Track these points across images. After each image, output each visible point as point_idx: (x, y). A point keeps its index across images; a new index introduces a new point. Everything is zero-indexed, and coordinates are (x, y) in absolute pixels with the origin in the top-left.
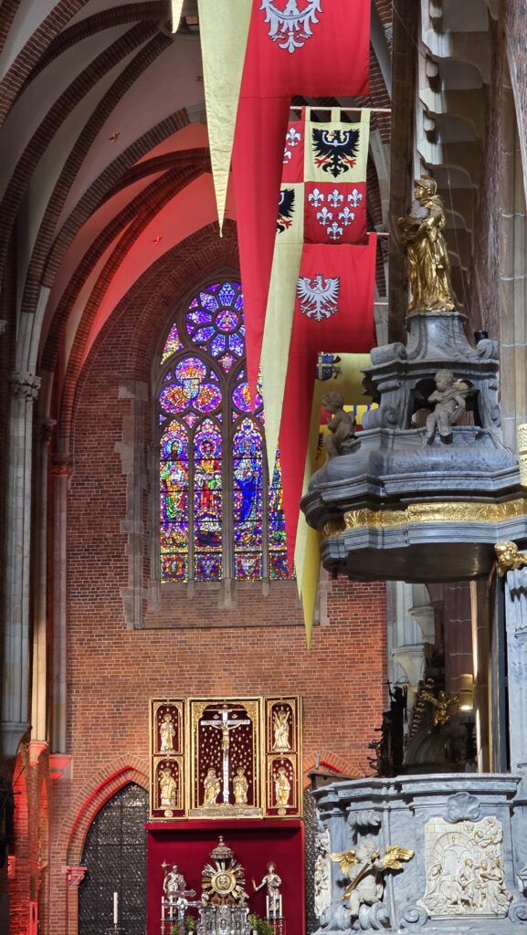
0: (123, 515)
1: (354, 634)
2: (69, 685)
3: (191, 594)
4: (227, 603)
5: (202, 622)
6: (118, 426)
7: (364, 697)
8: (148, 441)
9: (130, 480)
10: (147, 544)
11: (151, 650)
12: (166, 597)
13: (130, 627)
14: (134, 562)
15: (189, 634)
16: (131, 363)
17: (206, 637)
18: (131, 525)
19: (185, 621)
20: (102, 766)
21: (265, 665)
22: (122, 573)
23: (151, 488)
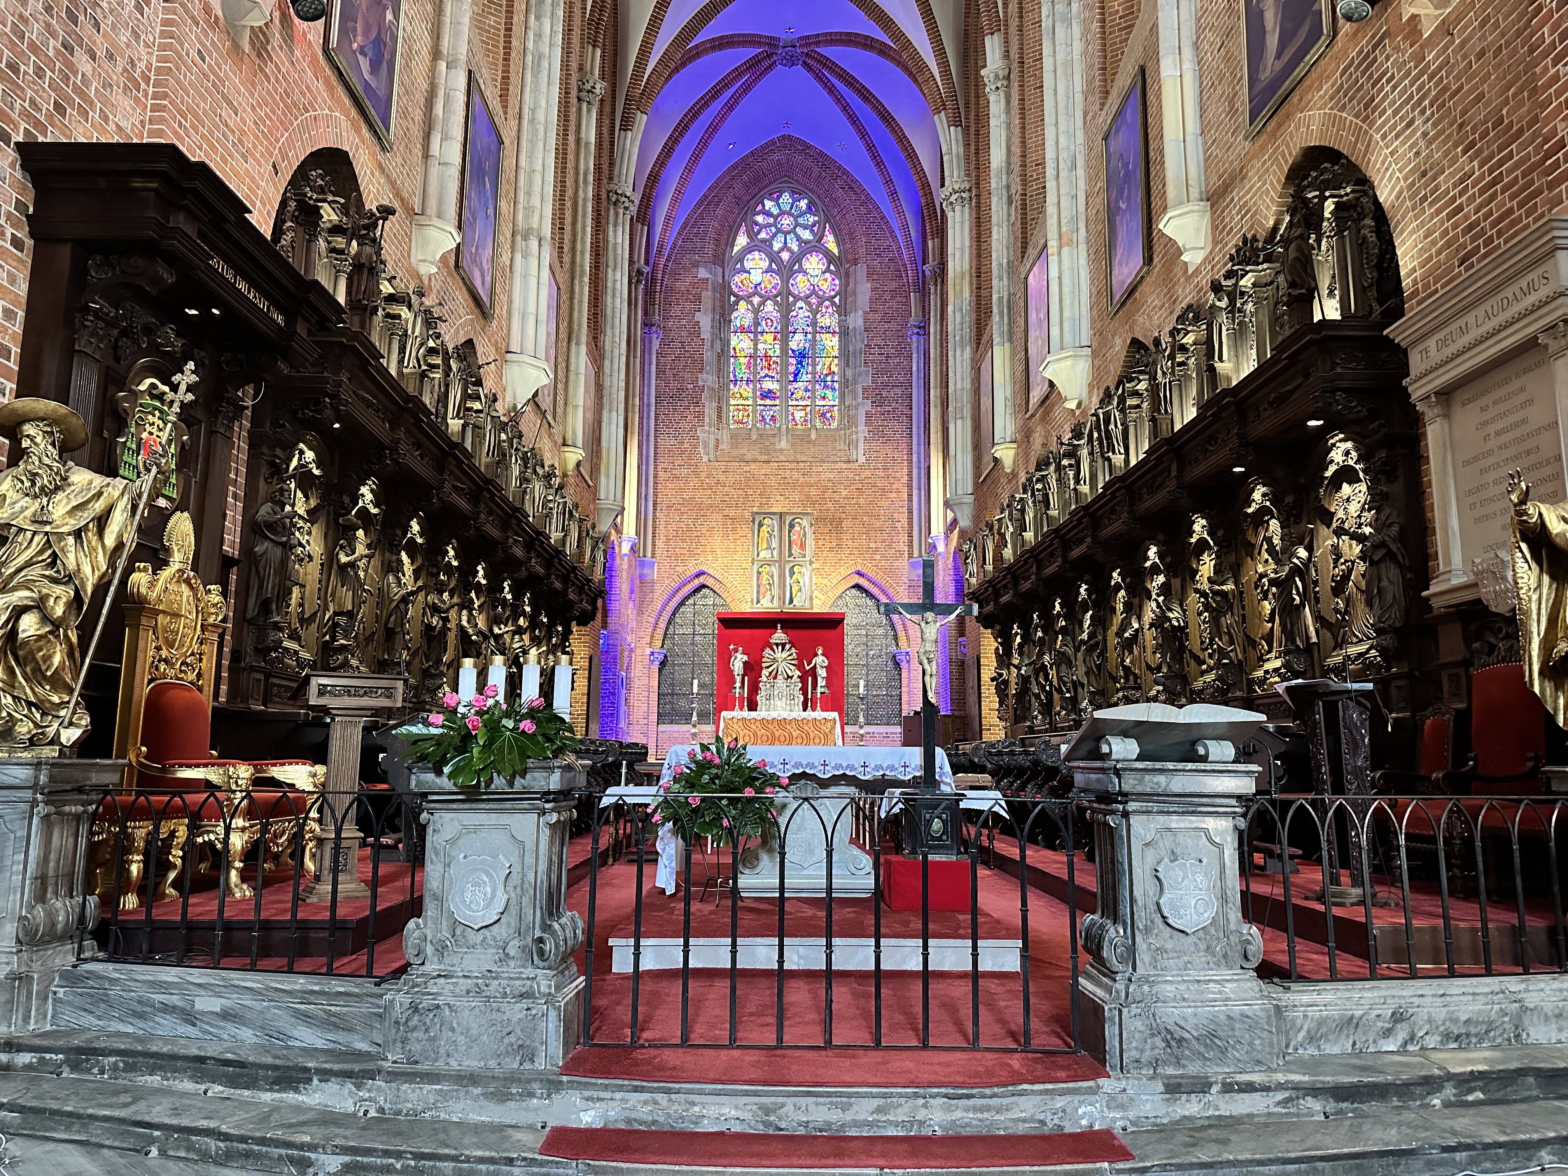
0: (701, 370)
1: (885, 469)
2: (655, 504)
3: (754, 437)
4: (783, 444)
5: (764, 458)
6: (698, 299)
7: (892, 519)
8: (722, 315)
9: (707, 344)
10: (721, 395)
11: (722, 478)
12: (734, 436)
13: (705, 459)
14: (709, 409)
15: (753, 466)
16: (709, 249)
17: (766, 469)
18: (708, 379)
19: (749, 457)
20: (680, 569)
21: (813, 492)
22: (700, 416)
23: (724, 353)
